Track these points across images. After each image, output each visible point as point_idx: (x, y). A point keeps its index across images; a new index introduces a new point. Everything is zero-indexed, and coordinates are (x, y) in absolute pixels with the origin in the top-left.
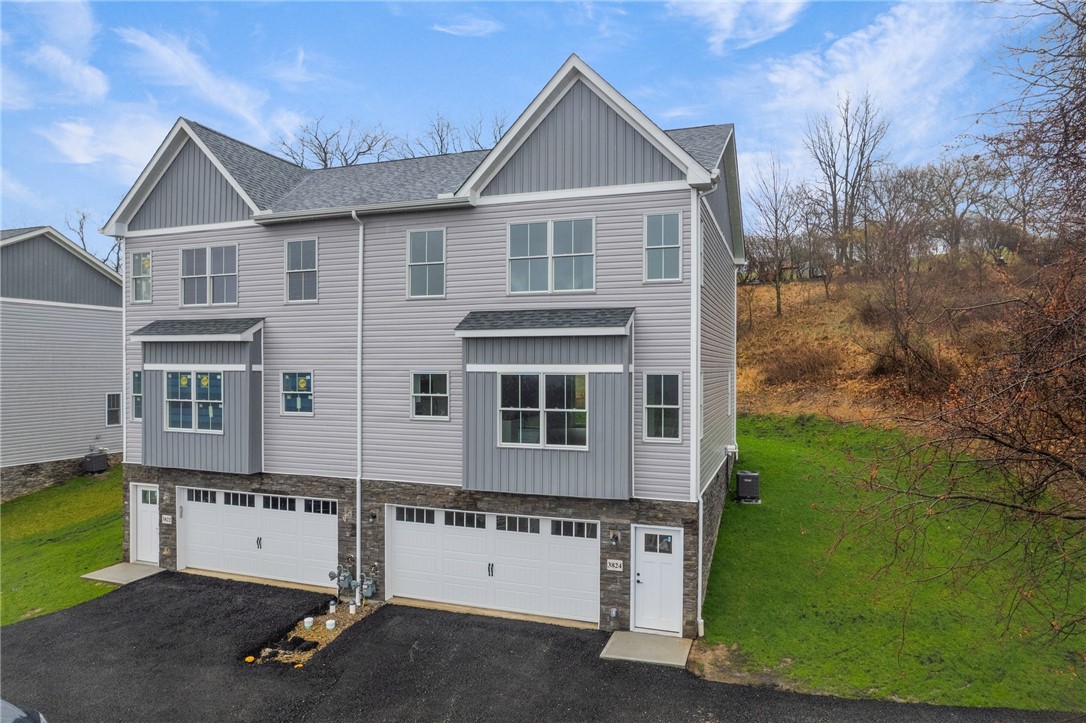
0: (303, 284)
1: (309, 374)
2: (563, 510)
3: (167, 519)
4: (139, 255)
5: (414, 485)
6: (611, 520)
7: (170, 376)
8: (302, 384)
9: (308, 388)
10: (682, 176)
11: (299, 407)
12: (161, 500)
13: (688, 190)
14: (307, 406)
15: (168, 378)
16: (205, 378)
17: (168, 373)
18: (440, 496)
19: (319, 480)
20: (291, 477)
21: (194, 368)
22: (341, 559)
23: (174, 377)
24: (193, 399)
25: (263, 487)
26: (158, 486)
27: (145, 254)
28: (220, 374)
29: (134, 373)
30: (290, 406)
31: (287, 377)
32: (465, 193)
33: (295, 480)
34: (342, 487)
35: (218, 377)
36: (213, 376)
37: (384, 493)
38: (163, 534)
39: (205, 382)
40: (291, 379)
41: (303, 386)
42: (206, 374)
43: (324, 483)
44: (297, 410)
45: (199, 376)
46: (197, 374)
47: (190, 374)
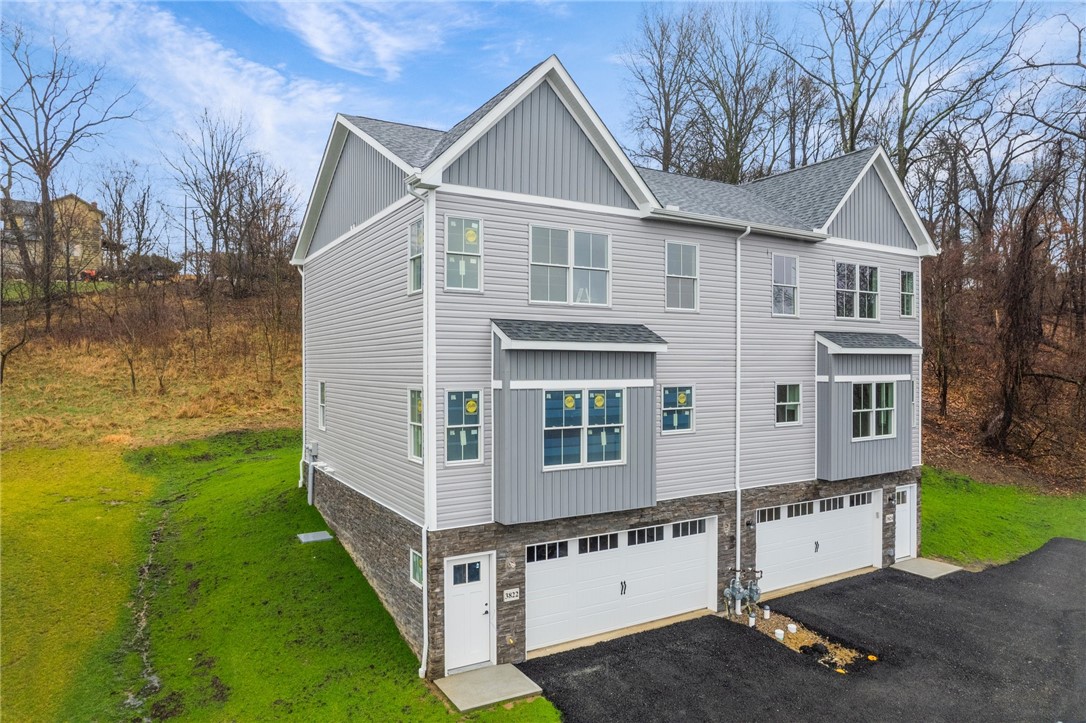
0: (680, 291)
1: (690, 388)
2: (865, 485)
3: (512, 594)
4: (458, 220)
5: (778, 486)
6: (887, 487)
7: (549, 396)
8: (681, 398)
9: (689, 402)
10: (915, 247)
11: (676, 424)
12: (500, 569)
13: (917, 258)
14: (684, 423)
15: (547, 399)
16: (599, 397)
17: (547, 392)
18: (795, 492)
19: (701, 499)
20: (674, 501)
21: (585, 385)
22: (720, 574)
23: (556, 397)
24: (585, 424)
25: (642, 520)
26: (494, 552)
27: (469, 222)
28: (620, 391)
29: (450, 394)
30: (668, 425)
31: (667, 392)
32: (823, 231)
33: (677, 504)
34: (721, 502)
35: (618, 395)
36: (611, 395)
37: (755, 499)
38: (504, 616)
39: (600, 402)
40: (671, 395)
41: (682, 401)
42: (602, 392)
43: (705, 501)
44: (674, 428)
45: (592, 395)
46: (590, 392)
47: (580, 392)
